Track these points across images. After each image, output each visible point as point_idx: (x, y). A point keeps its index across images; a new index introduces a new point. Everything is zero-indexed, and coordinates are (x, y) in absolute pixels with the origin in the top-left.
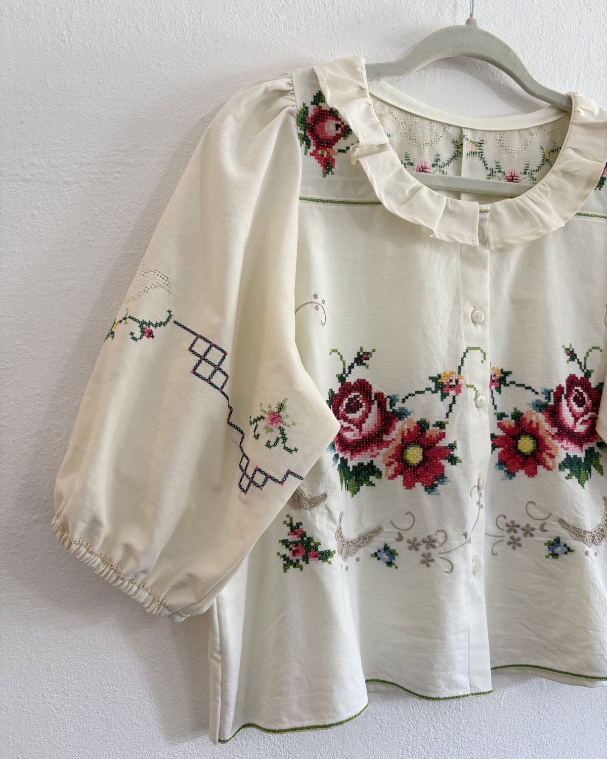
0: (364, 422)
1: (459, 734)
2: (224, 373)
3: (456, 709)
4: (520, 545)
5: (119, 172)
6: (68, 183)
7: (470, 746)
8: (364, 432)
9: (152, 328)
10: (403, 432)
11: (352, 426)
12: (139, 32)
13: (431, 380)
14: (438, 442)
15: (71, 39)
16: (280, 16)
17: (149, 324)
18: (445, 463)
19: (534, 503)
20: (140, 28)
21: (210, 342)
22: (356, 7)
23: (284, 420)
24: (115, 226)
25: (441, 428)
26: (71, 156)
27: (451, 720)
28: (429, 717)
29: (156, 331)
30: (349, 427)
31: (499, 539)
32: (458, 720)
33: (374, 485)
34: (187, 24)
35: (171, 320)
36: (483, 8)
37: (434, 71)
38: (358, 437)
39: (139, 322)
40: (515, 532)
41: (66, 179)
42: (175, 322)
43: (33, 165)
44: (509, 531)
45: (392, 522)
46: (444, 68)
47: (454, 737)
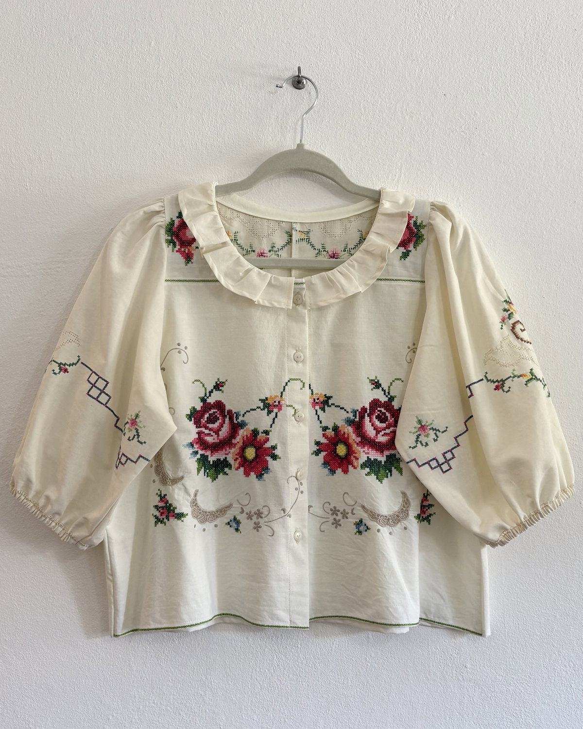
0: (221, 430)
1: (298, 665)
2: (107, 395)
3: (295, 646)
4: (340, 525)
5: (59, 267)
6: (28, 276)
7: (307, 676)
8: (221, 437)
9: (66, 366)
10: (243, 437)
11: (212, 433)
12: (72, 178)
13: (260, 401)
14: (264, 444)
15: (32, 188)
16: (164, 156)
17: (65, 365)
18: (269, 458)
19: (347, 493)
20: (73, 176)
21: (98, 376)
22: (219, 142)
23: (139, 424)
24: (57, 302)
25: (266, 435)
26: (31, 259)
27: (291, 654)
28: (273, 649)
29: (69, 369)
30: (210, 434)
31: (325, 520)
32: (296, 655)
33: (227, 474)
34: (103, 169)
35: (80, 362)
36: (318, 130)
37: (279, 180)
38: (216, 441)
39: (58, 363)
40: (337, 515)
41: (27, 274)
42: (82, 363)
43: (9, 267)
44: (333, 514)
45: (238, 500)
46: (287, 177)
47: (293, 667)
